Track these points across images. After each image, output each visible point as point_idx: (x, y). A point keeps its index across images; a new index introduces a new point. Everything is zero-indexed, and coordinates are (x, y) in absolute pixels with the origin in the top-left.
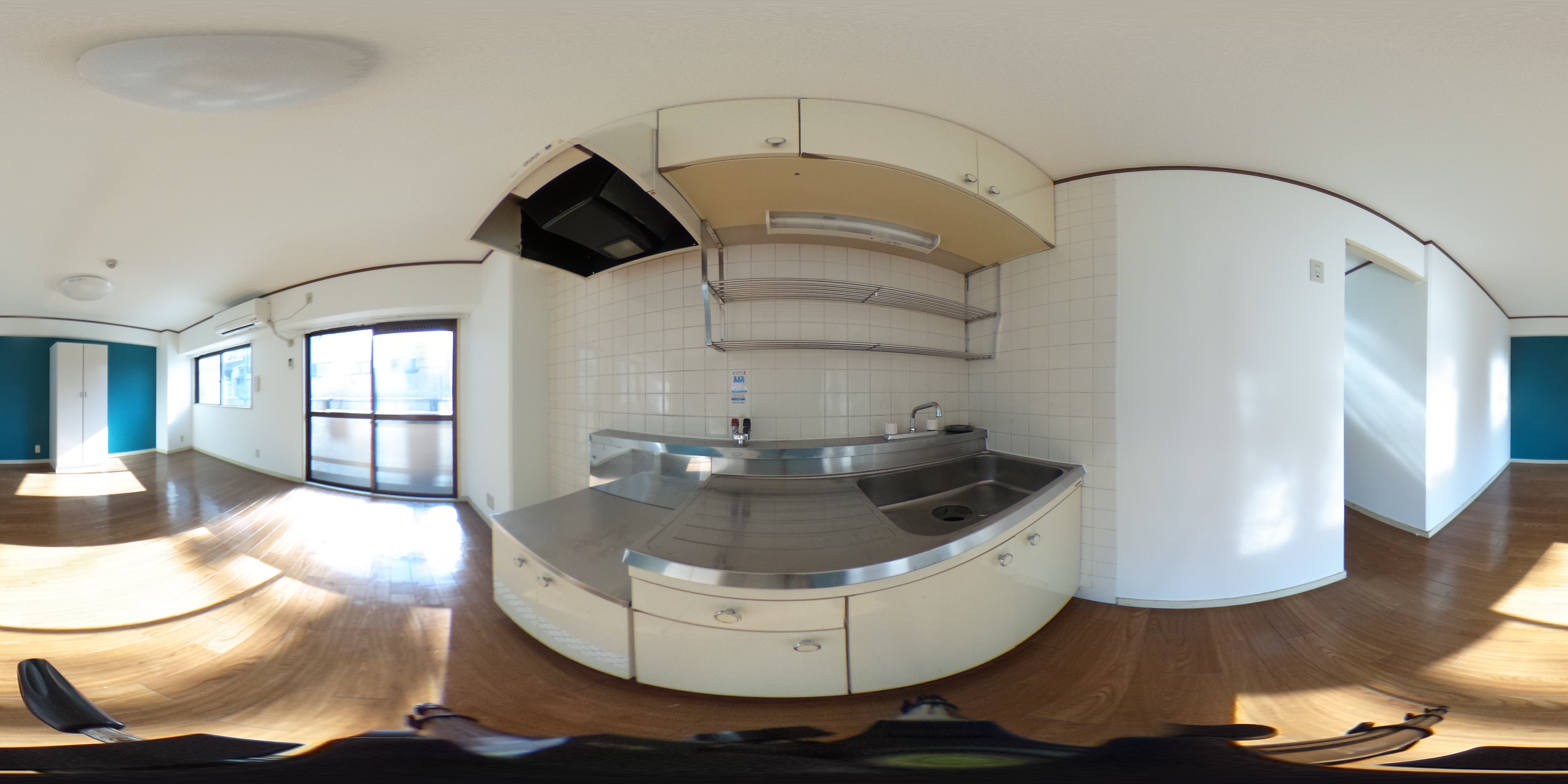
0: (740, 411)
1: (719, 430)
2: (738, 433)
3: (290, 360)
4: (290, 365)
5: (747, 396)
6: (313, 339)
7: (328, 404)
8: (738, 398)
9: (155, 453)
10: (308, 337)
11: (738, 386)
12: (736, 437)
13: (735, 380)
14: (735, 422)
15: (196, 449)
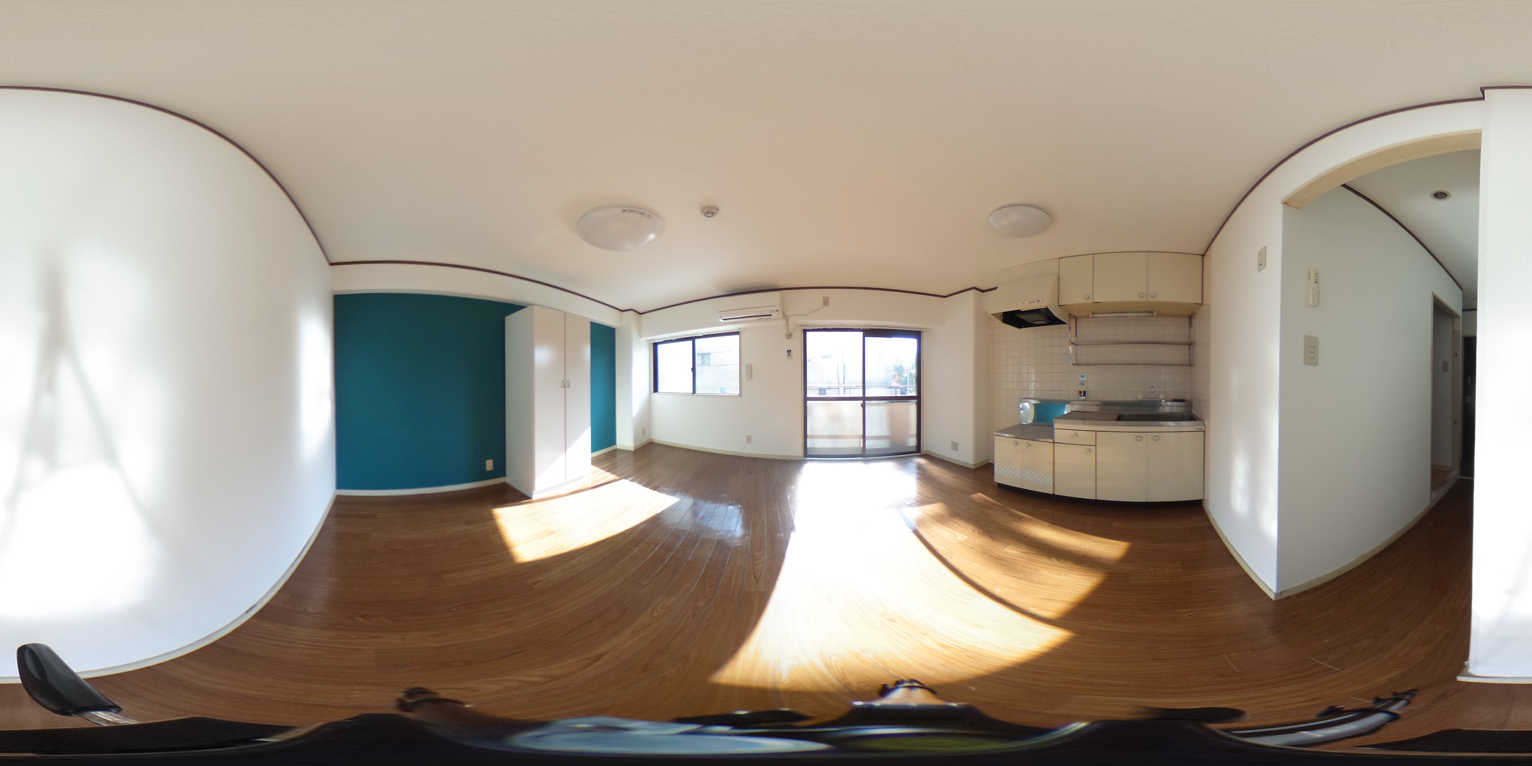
0: (1082, 389)
1: (1074, 395)
2: (1081, 396)
3: (789, 351)
4: (789, 355)
5: (1085, 383)
6: (808, 333)
7: (822, 390)
8: (1082, 384)
9: (616, 450)
10: (805, 331)
11: (1082, 379)
12: (1081, 398)
13: (1081, 377)
14: (1080, 392)
15: (656, 442)
